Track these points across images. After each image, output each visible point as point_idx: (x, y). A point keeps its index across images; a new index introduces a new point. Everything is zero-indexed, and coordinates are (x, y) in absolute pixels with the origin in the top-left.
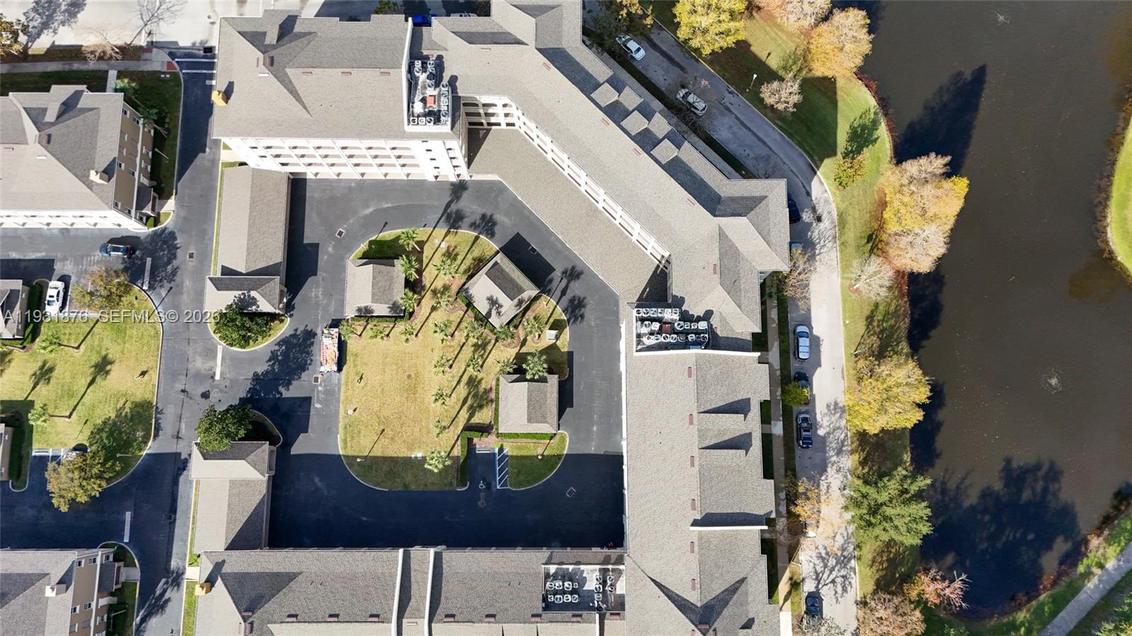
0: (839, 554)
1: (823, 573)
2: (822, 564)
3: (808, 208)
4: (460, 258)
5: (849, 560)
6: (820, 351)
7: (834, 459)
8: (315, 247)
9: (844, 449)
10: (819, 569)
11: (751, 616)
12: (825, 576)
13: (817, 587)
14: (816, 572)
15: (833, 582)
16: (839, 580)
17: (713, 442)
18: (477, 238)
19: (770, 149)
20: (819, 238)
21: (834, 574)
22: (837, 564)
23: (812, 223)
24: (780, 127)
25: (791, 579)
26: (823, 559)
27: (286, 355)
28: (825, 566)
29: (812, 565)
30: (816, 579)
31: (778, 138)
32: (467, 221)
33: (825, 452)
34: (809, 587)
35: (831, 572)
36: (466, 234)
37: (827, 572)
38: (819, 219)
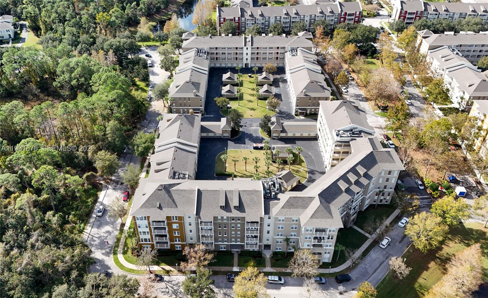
0: (179, 291)
1: (172, 284)
2: (175, 284)
3: (346, 289)
4: (297, 174)
5: (175, 295)
6: (273, 289)
7: (222, 292)
8: (295, 143)
9: (227, 296)
10: (173, 283)
11: (163, 209)
12: (170, 285)
13: (166, 281)
14: (172, 281)
15: (167, 288)
16: (167, 290)
17: (228, 196)
18: (306, 178)
19: (373, 274)
20: (331, 293)
21: (170, 288)
22: (174, 290)
23: (338, 290)
24: (385, 278)
25: (171, 271)
26: (177, 284)
27: (259, 139)
28: (174, 285)
29: (175, 279)
30: (169, 281)
31: (379, 278)
32: (312, 175)
33: (225, 288)
34: (166, 278)
35: (171, 287)
36: (307, 175)
37: (171, 285)
38: (341, 293)
